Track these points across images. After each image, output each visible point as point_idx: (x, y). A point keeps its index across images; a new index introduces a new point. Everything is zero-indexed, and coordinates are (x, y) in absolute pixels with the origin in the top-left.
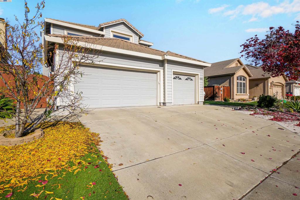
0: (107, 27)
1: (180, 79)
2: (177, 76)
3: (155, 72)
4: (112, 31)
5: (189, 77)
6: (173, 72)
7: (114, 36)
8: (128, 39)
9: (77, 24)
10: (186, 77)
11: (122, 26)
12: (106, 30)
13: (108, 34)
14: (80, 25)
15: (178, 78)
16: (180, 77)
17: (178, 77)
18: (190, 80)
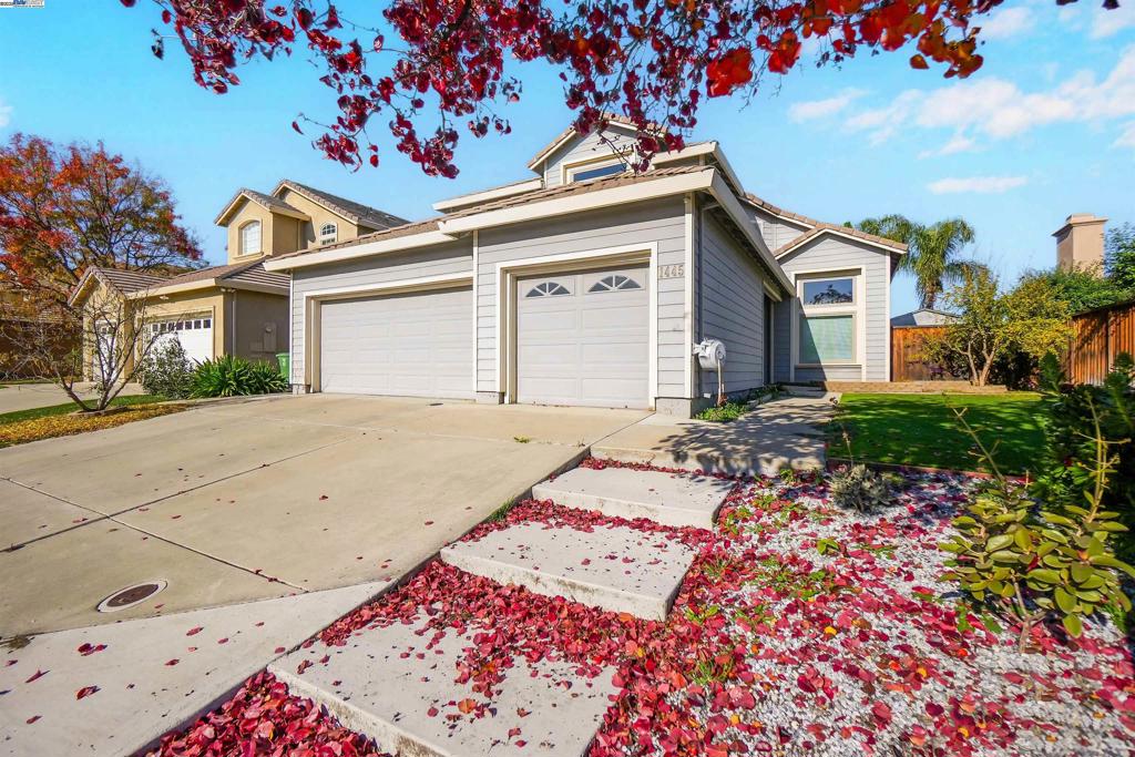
0: (552, 162)
1: (563, 291)
2: (547, 281)
4: (566, 167)
5: (620, 271)
7: (577, 177)
12: (551, 169)
15: (550, 291)
16: (561, 281)
17: (552, 286)
18: (625, 287)
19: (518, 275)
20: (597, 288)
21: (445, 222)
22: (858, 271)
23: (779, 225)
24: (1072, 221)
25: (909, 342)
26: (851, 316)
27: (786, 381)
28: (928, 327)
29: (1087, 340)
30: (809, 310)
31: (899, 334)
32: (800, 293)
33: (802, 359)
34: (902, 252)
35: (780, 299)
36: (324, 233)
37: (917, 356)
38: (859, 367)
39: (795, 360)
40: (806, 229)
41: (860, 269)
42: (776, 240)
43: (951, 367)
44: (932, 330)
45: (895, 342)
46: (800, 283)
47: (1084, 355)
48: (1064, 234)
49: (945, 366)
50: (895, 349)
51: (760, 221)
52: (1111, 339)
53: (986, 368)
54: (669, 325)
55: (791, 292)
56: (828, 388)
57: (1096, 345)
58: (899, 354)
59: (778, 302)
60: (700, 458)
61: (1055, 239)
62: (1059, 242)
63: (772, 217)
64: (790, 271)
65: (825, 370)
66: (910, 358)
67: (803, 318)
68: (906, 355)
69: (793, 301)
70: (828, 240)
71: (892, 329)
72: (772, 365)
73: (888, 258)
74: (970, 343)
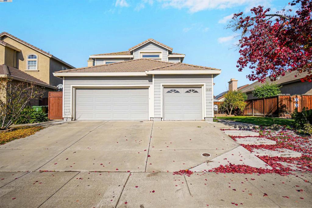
0: (136, 50)
2: (173, 89)
3: (147, 88)
4: (141, 53)
5: (193, 88)
6: (163, 85)
7: (144, 56)
8: (158, 56)
9: (105, 55)
10: (188, 89)
11: (151, 46)
12: (135, 52)
13: (138, 56)
14: (108, 54)
15: (174, 92)
16: (177, 89)
17: (175, 90)
18: (194, 92)
19: (165, 87)
20: (187, 92)
21: (148, 71)
29: (247, 105)
36: (29, 58)
43: (221, 111)
47: (247, 109)
48: (231, 82)
52: (253, 106)
53: (231, 111)
54: (209, 101)
57: (250, 106)
60: (239, 127)
61: (228, 83)
62: (229, 84)
74: (227, 106)
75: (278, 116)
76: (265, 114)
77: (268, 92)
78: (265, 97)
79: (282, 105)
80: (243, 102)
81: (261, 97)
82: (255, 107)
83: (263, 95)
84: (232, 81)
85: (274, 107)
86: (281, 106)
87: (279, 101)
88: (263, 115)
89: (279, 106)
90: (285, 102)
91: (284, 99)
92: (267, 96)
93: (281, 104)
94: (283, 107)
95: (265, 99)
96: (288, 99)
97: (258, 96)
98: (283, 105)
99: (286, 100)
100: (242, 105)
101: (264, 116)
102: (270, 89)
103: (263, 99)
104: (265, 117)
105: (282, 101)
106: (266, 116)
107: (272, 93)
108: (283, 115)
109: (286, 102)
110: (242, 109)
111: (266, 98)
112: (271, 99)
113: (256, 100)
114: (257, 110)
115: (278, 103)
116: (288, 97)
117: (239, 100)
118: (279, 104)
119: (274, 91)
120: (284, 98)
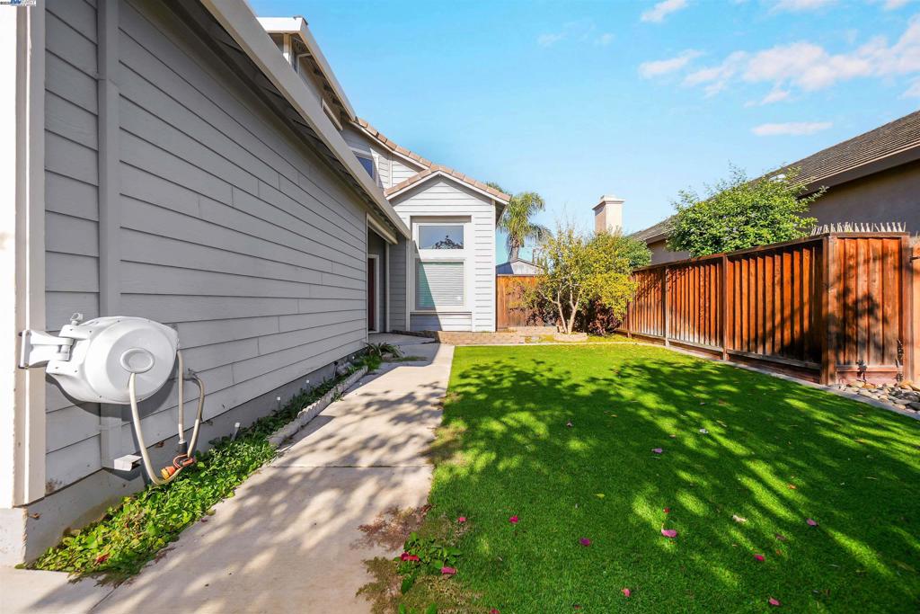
22: (468, 218)
23: (395, 163)
24: (605, 199)
25: (511, 291)
26: (462, 263)
27: (401, 329)
28: (524, 277)
29: (643, 293)
30: (425, 254)
31: (502, 282)
32: (415, 237)
33: (417, 307)
34: (506, 203)
35: (395, 241)
37: (517, 303)
38: (469, 314)
39: (411, 307)
40: (419, 169)
41: (470, 217)
42: (392, 176)
43: (542, 313)
44: (528, 279)
45: (499, 289)
46: (416, 226)
47: (641, 307)
48: (600, 208)
49: (537, 313)
50: (499, 296)
51: (375, 155)
52: (668, 295)
53: (572, 317)
55: (407, 235)
56: (441, 339)
58: (502, 300)
59: (394, 244)
61: (594, 212)
62: (597, 214)
63: (388, 154)
64: (403, 212)
65: (440, 317)
66: (511, 305)
67: (419, 263)
68: (507, 302)
69: (409, 245)
70: (442, 184)
71: (497, 277)
72: (388, 311)
73: (493, 208)
74: (559, 293)
75: (816, 375)
76: (728, 347)
77: (747, 223)
78: (726, 249)
79: (851, 299)
80: (624, 278)
81: (708, 252)
82: (674, 302)
83: (717, 242)
84: (603, 204)
85: (787, 312)
86: (845, 307)
87: (833, 269)
88: (714, 346)
89: (832, 306)
90: (870, 282)
91: (867, 261)
92: (737, 248)
93: (845, 292)
94: (857, 315)
95: (728, 265)
96: (890, 260)
97: (689, 244)
98: (856, 302)
99: (878, 265)
100: (619, 289)
101: (720, 355)
102: (755, 207)
103: (717, 262)
104: (725, 361)
105: (846, 273)
106: (733, 357)
107: (765, 232)
108: (856, 368)
109: (877, 277)
110: (618, 310)
111: (732, 259)
112: (768, 259)
113: (681, 267)
114: (686, 318)
115: (819, 284)
116: (893, 245)
117: (609, 269)
118: (833, 292)
119: (778, 216)
120: (862, 251)
